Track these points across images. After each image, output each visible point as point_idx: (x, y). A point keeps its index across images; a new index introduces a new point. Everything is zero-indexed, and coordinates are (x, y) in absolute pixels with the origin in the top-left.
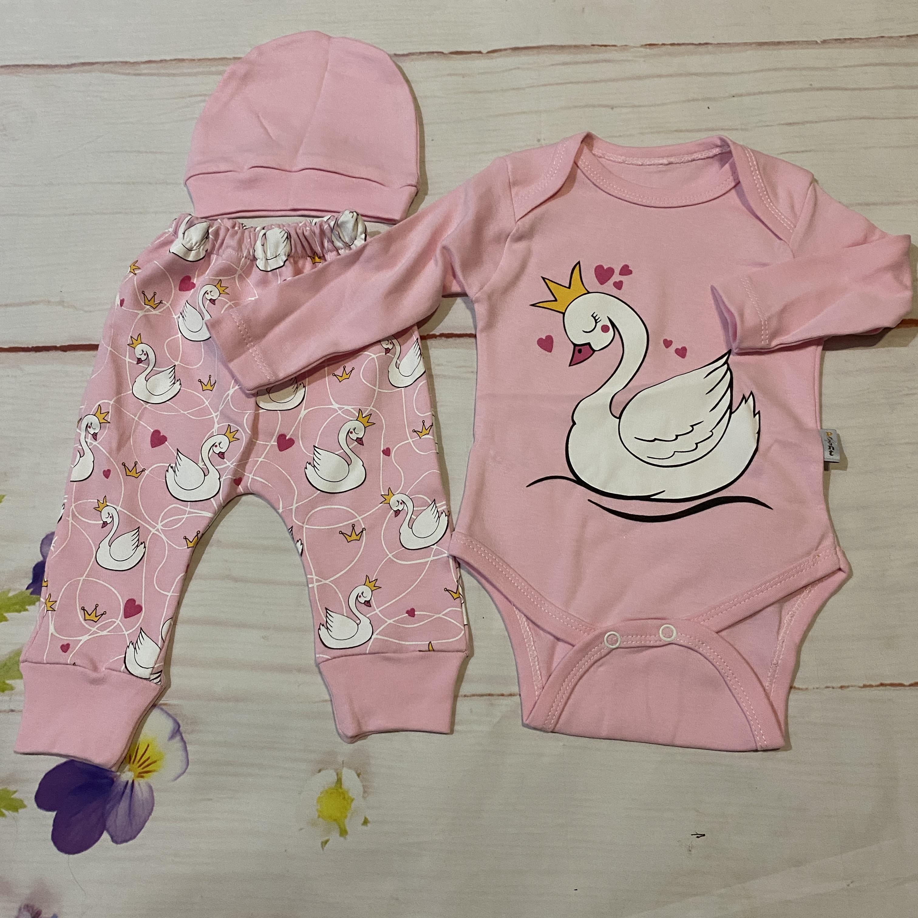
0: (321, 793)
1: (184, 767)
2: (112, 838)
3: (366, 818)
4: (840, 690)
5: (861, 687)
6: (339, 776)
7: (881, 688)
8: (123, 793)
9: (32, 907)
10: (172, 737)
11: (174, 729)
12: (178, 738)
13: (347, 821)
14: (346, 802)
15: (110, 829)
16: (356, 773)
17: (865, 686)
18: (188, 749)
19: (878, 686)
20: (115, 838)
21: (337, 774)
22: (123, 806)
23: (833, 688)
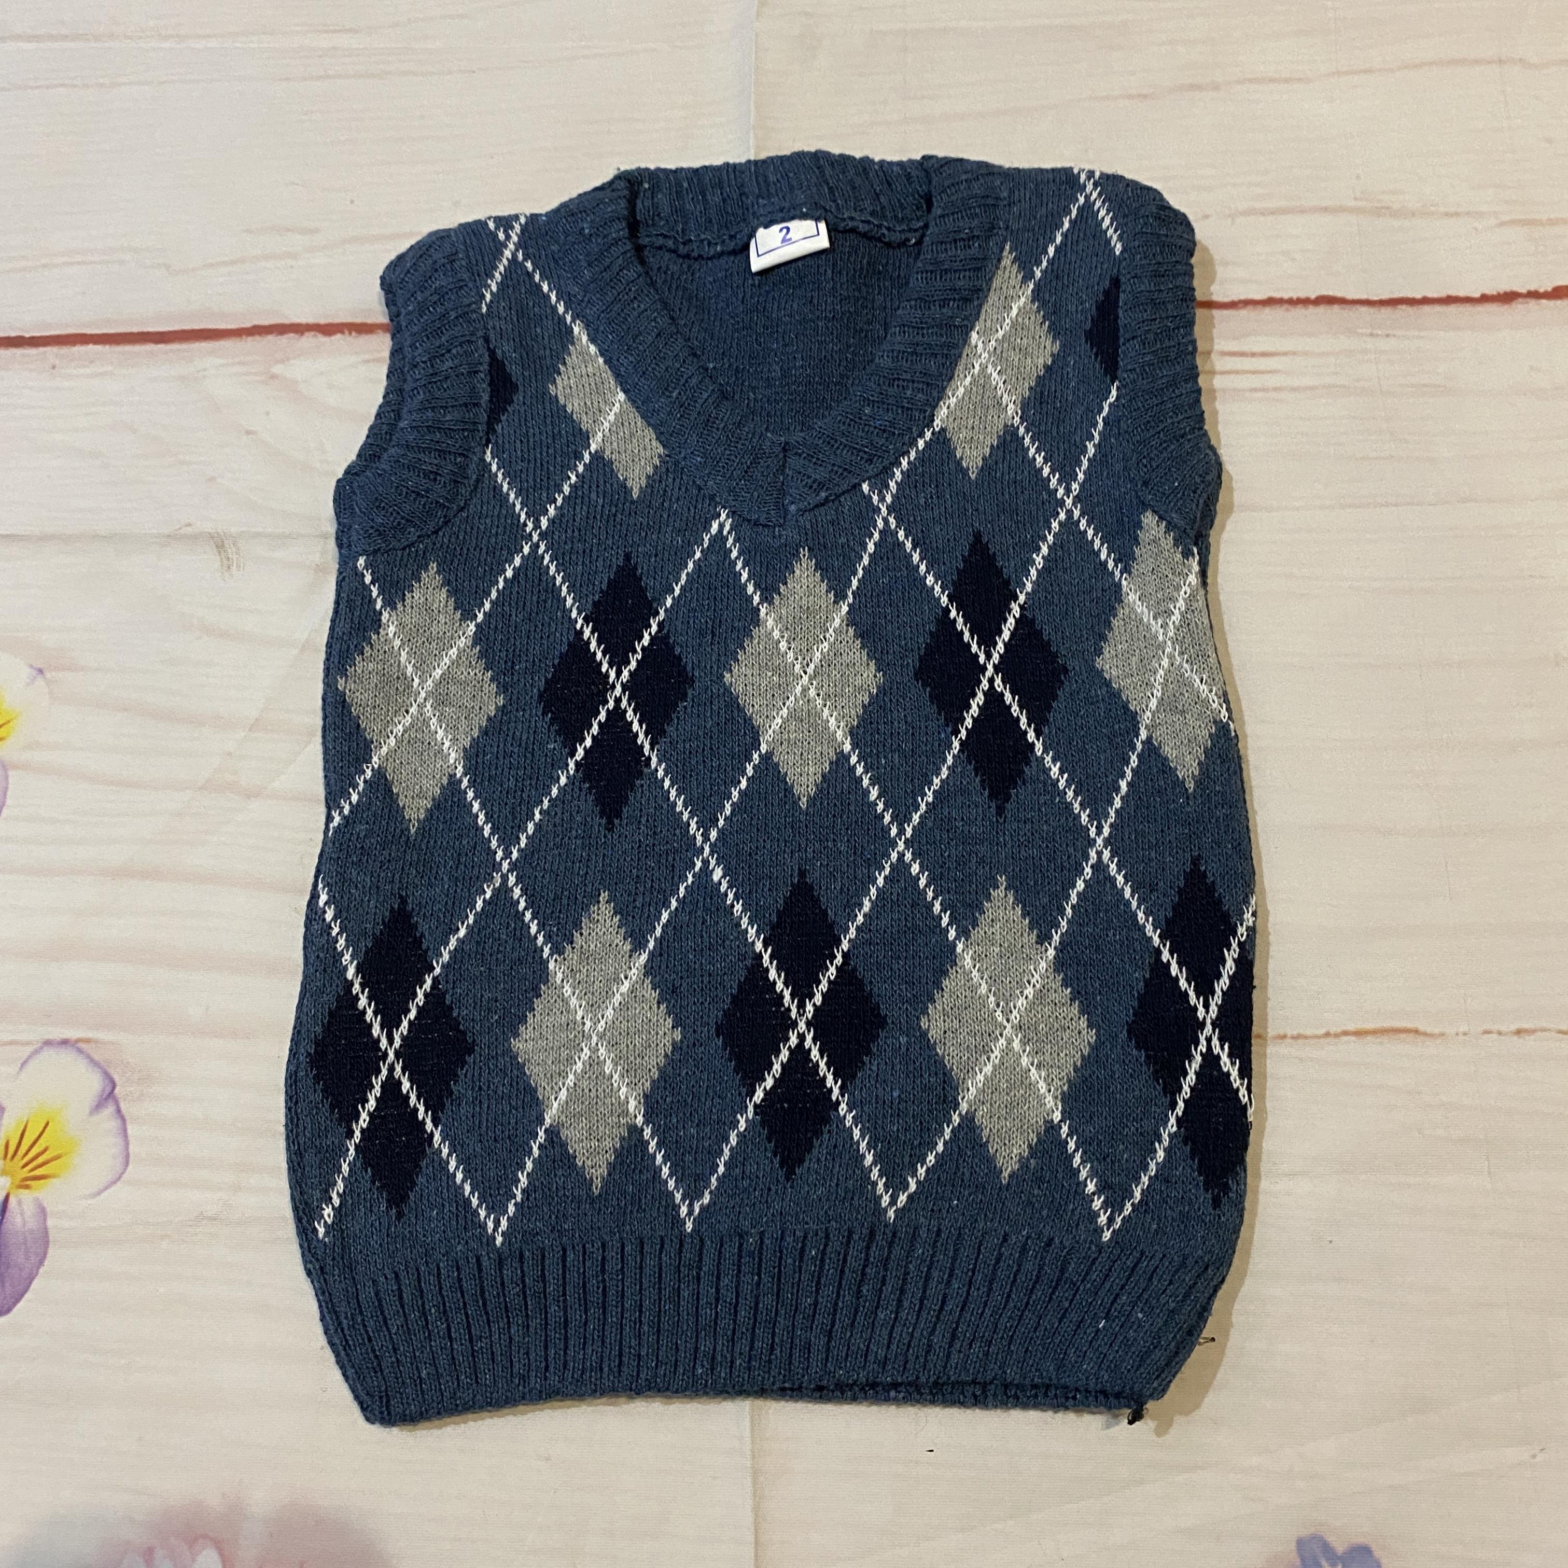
1: (119, 1168)
4: (1515, 1038)
10: (99, 1106)
11: (103, 1091)
12: (110, 1109)
18: (129, 1132)
23: (1500, 1033)
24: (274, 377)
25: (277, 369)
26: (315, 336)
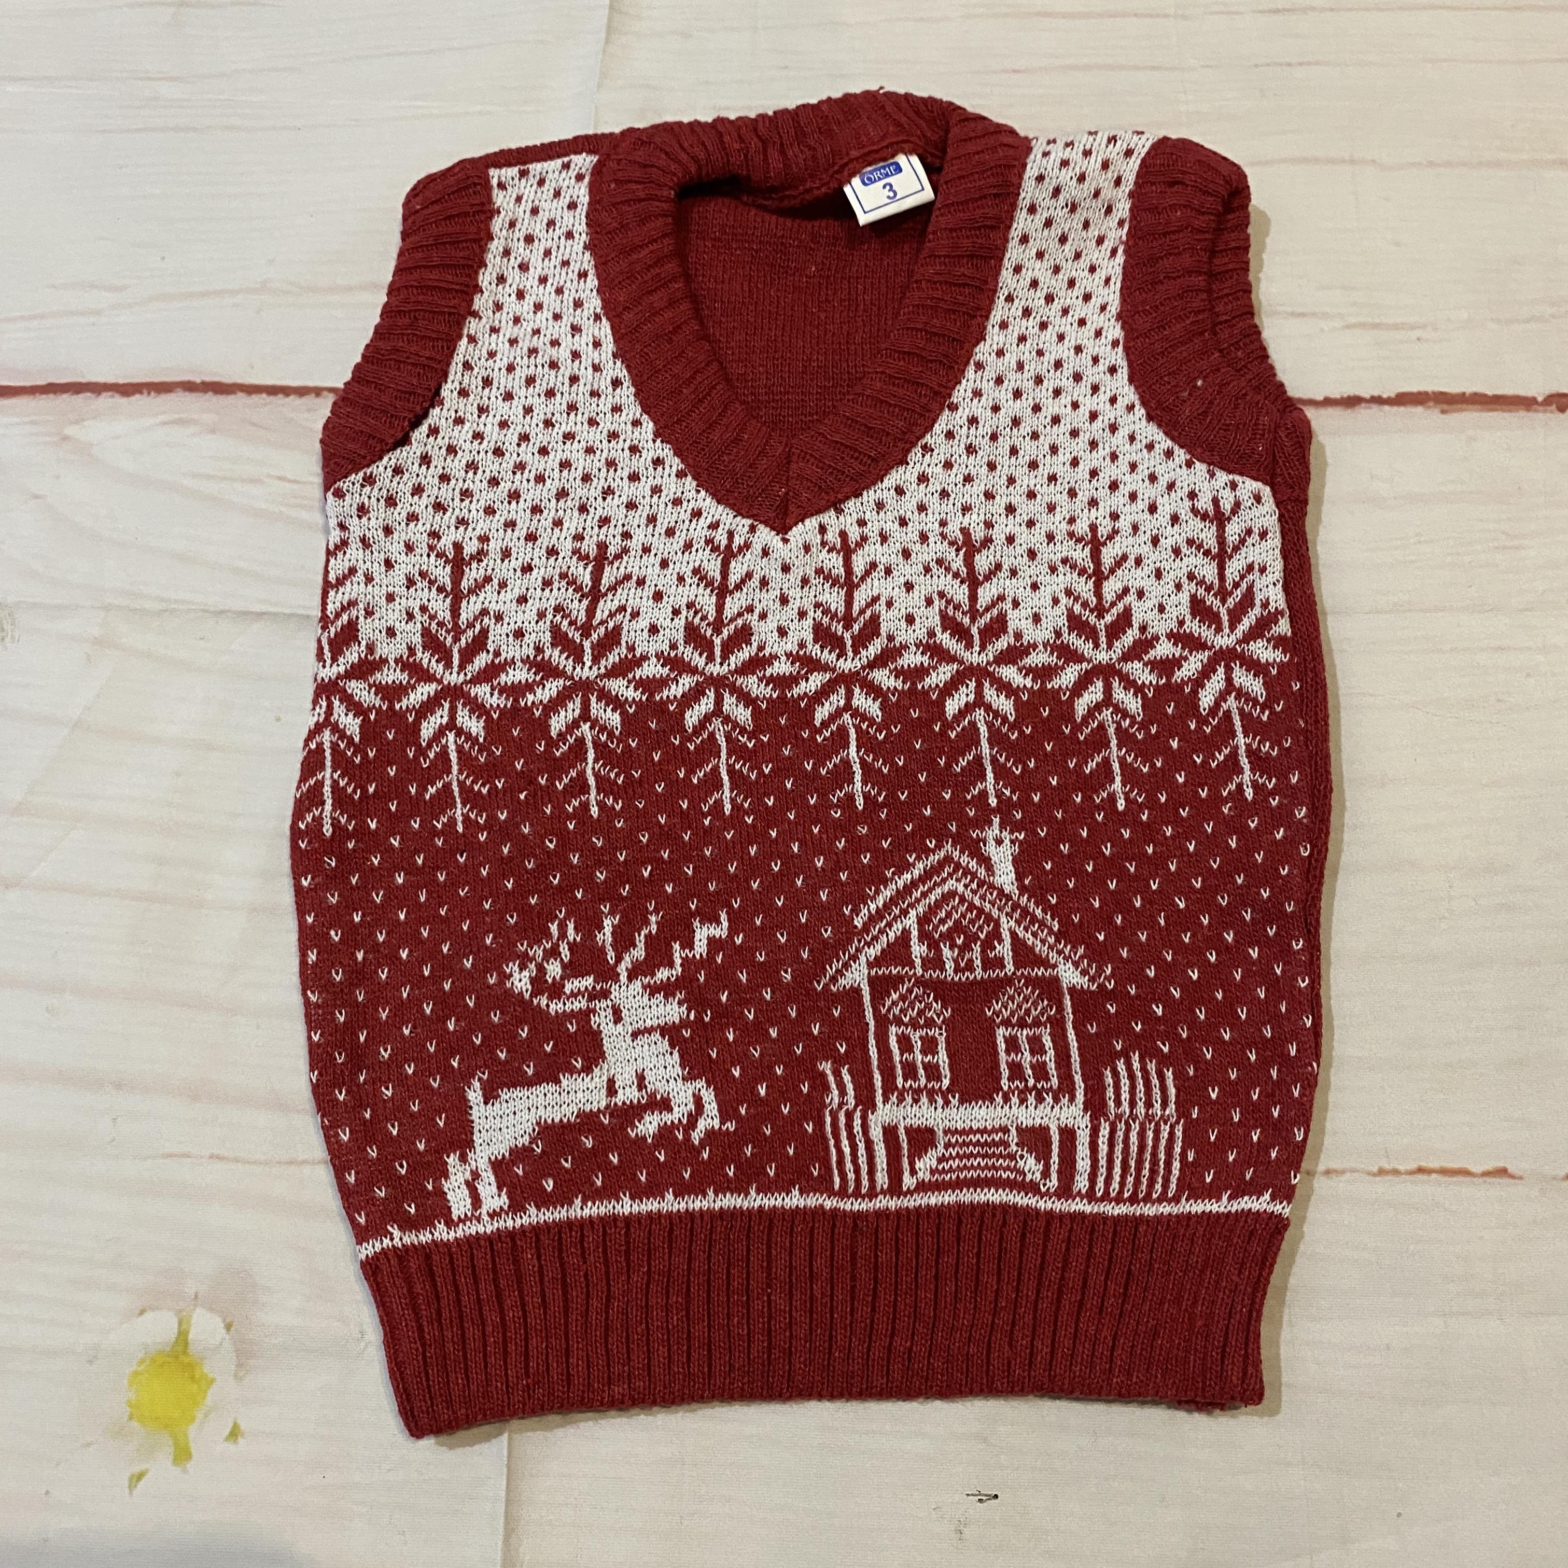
0: (142, 1361)
3: (236, 1426)
5: (1374, 1175)
6: (184, 1326)
7: (1420, 1177)
13: (192, 1430)
14: (196, 1386)
16: (224, 1321)
17: (1381, 1172)
19: (1411, 1173)
21: (180, 1324)
24: (66, 438)
25: (70, 431)
26: (112, 397)
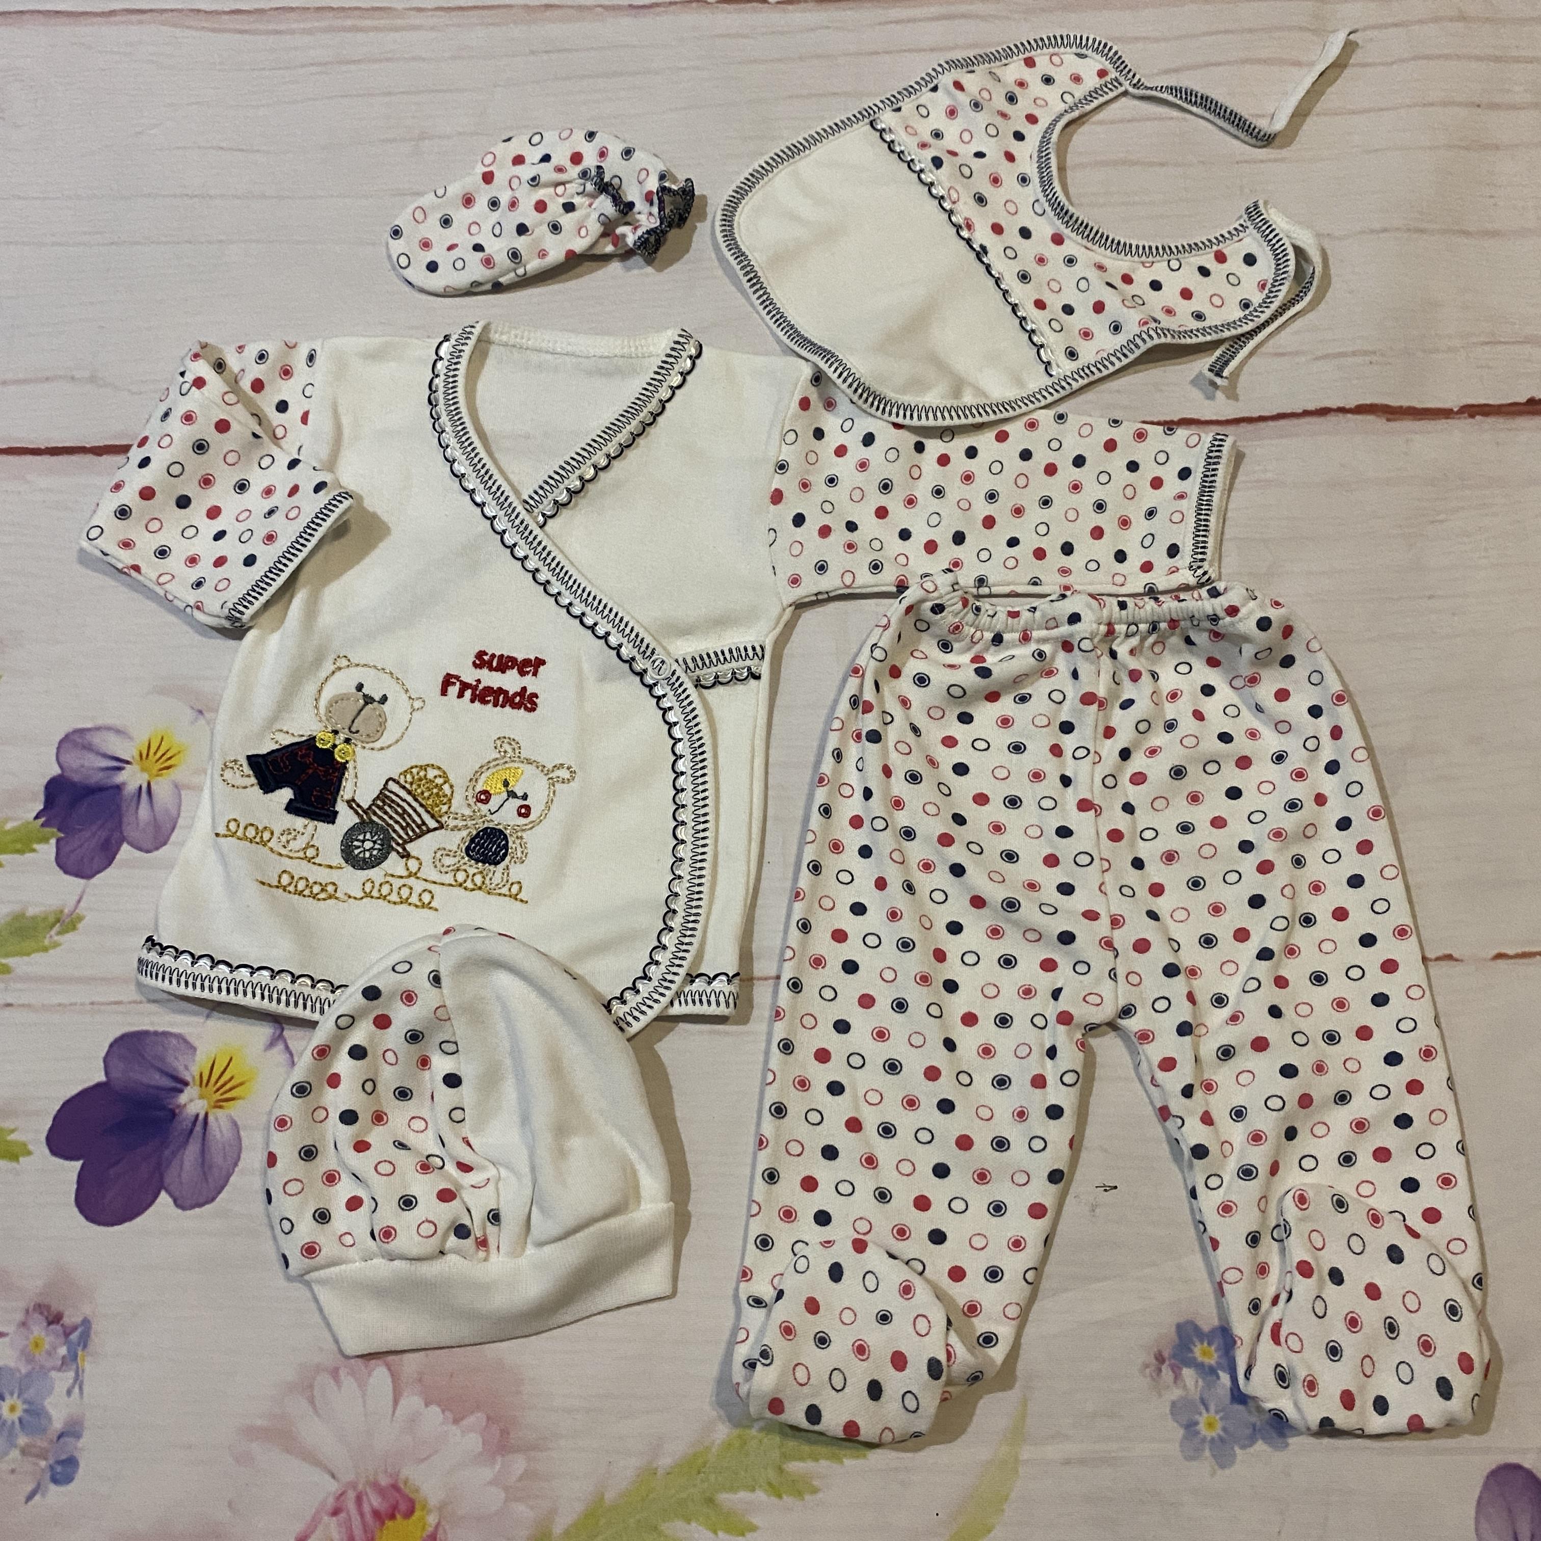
2: (175, 1201)
8: (191, 1131)
9: (48, 1307)
10: (271, 1045)
12: (280, 1046)
15: (172, 1188)
20: (179, 1202)
22: (191, 1152)
